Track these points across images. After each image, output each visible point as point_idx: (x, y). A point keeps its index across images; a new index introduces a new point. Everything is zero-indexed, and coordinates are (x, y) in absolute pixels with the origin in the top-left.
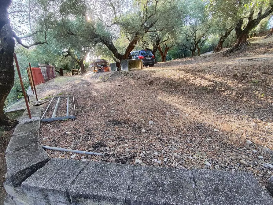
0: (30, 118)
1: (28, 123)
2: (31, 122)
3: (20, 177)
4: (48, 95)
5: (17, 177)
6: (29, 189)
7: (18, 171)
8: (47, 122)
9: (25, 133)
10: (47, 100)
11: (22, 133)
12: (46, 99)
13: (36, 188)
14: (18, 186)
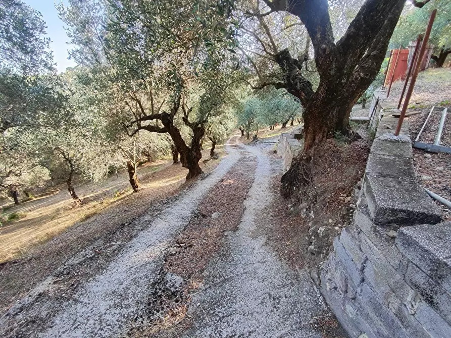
0: (397, 134)
1: (391, 141)
2: (397, 141)
3: (388, 215)
4: (414, 103)
5: (385, 214)
6: (409, 242)
7: (391, 207)
8: (425, 151)
9: (389, 156)
10: (415, 110)
11: (383, 153)
12: (412, 108)
13: (427, 251)
14: (378, 225)
